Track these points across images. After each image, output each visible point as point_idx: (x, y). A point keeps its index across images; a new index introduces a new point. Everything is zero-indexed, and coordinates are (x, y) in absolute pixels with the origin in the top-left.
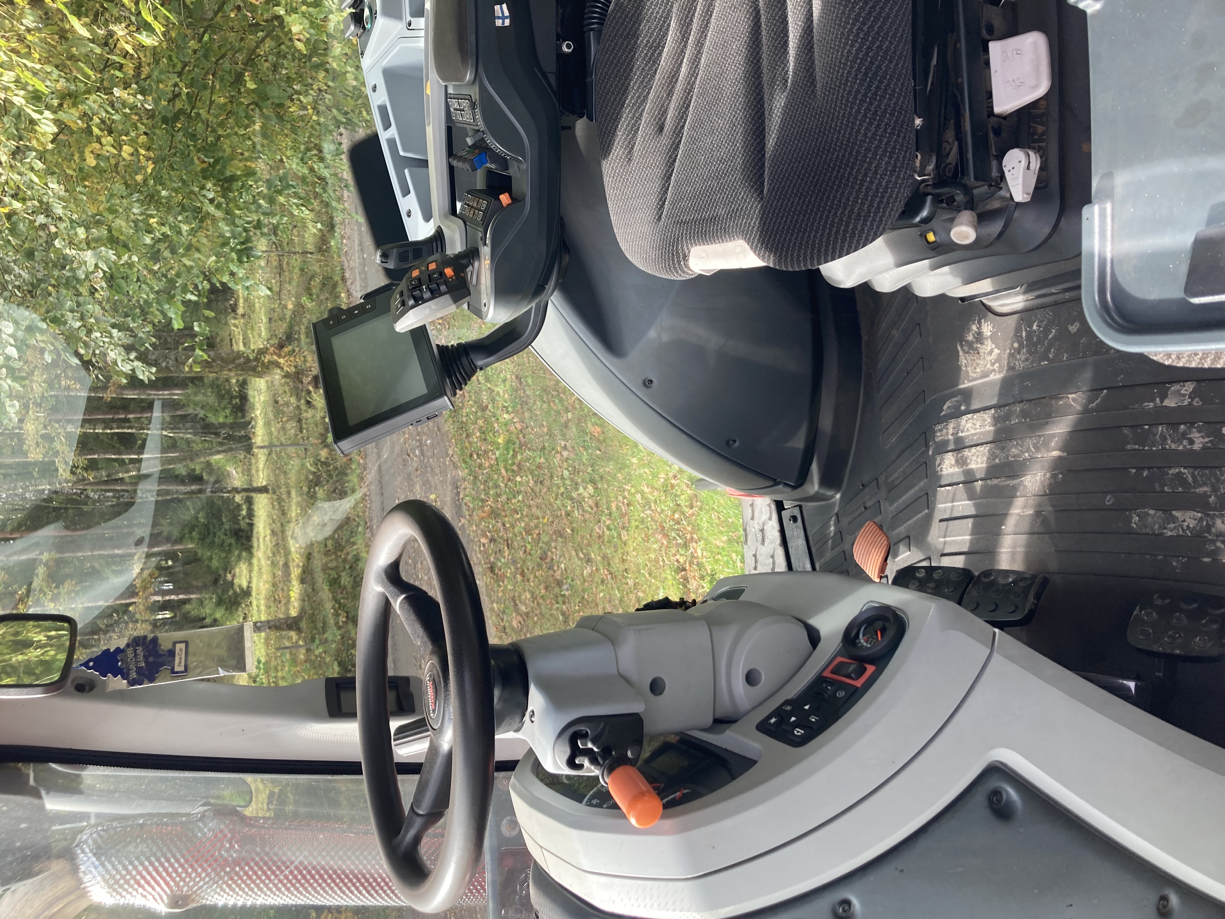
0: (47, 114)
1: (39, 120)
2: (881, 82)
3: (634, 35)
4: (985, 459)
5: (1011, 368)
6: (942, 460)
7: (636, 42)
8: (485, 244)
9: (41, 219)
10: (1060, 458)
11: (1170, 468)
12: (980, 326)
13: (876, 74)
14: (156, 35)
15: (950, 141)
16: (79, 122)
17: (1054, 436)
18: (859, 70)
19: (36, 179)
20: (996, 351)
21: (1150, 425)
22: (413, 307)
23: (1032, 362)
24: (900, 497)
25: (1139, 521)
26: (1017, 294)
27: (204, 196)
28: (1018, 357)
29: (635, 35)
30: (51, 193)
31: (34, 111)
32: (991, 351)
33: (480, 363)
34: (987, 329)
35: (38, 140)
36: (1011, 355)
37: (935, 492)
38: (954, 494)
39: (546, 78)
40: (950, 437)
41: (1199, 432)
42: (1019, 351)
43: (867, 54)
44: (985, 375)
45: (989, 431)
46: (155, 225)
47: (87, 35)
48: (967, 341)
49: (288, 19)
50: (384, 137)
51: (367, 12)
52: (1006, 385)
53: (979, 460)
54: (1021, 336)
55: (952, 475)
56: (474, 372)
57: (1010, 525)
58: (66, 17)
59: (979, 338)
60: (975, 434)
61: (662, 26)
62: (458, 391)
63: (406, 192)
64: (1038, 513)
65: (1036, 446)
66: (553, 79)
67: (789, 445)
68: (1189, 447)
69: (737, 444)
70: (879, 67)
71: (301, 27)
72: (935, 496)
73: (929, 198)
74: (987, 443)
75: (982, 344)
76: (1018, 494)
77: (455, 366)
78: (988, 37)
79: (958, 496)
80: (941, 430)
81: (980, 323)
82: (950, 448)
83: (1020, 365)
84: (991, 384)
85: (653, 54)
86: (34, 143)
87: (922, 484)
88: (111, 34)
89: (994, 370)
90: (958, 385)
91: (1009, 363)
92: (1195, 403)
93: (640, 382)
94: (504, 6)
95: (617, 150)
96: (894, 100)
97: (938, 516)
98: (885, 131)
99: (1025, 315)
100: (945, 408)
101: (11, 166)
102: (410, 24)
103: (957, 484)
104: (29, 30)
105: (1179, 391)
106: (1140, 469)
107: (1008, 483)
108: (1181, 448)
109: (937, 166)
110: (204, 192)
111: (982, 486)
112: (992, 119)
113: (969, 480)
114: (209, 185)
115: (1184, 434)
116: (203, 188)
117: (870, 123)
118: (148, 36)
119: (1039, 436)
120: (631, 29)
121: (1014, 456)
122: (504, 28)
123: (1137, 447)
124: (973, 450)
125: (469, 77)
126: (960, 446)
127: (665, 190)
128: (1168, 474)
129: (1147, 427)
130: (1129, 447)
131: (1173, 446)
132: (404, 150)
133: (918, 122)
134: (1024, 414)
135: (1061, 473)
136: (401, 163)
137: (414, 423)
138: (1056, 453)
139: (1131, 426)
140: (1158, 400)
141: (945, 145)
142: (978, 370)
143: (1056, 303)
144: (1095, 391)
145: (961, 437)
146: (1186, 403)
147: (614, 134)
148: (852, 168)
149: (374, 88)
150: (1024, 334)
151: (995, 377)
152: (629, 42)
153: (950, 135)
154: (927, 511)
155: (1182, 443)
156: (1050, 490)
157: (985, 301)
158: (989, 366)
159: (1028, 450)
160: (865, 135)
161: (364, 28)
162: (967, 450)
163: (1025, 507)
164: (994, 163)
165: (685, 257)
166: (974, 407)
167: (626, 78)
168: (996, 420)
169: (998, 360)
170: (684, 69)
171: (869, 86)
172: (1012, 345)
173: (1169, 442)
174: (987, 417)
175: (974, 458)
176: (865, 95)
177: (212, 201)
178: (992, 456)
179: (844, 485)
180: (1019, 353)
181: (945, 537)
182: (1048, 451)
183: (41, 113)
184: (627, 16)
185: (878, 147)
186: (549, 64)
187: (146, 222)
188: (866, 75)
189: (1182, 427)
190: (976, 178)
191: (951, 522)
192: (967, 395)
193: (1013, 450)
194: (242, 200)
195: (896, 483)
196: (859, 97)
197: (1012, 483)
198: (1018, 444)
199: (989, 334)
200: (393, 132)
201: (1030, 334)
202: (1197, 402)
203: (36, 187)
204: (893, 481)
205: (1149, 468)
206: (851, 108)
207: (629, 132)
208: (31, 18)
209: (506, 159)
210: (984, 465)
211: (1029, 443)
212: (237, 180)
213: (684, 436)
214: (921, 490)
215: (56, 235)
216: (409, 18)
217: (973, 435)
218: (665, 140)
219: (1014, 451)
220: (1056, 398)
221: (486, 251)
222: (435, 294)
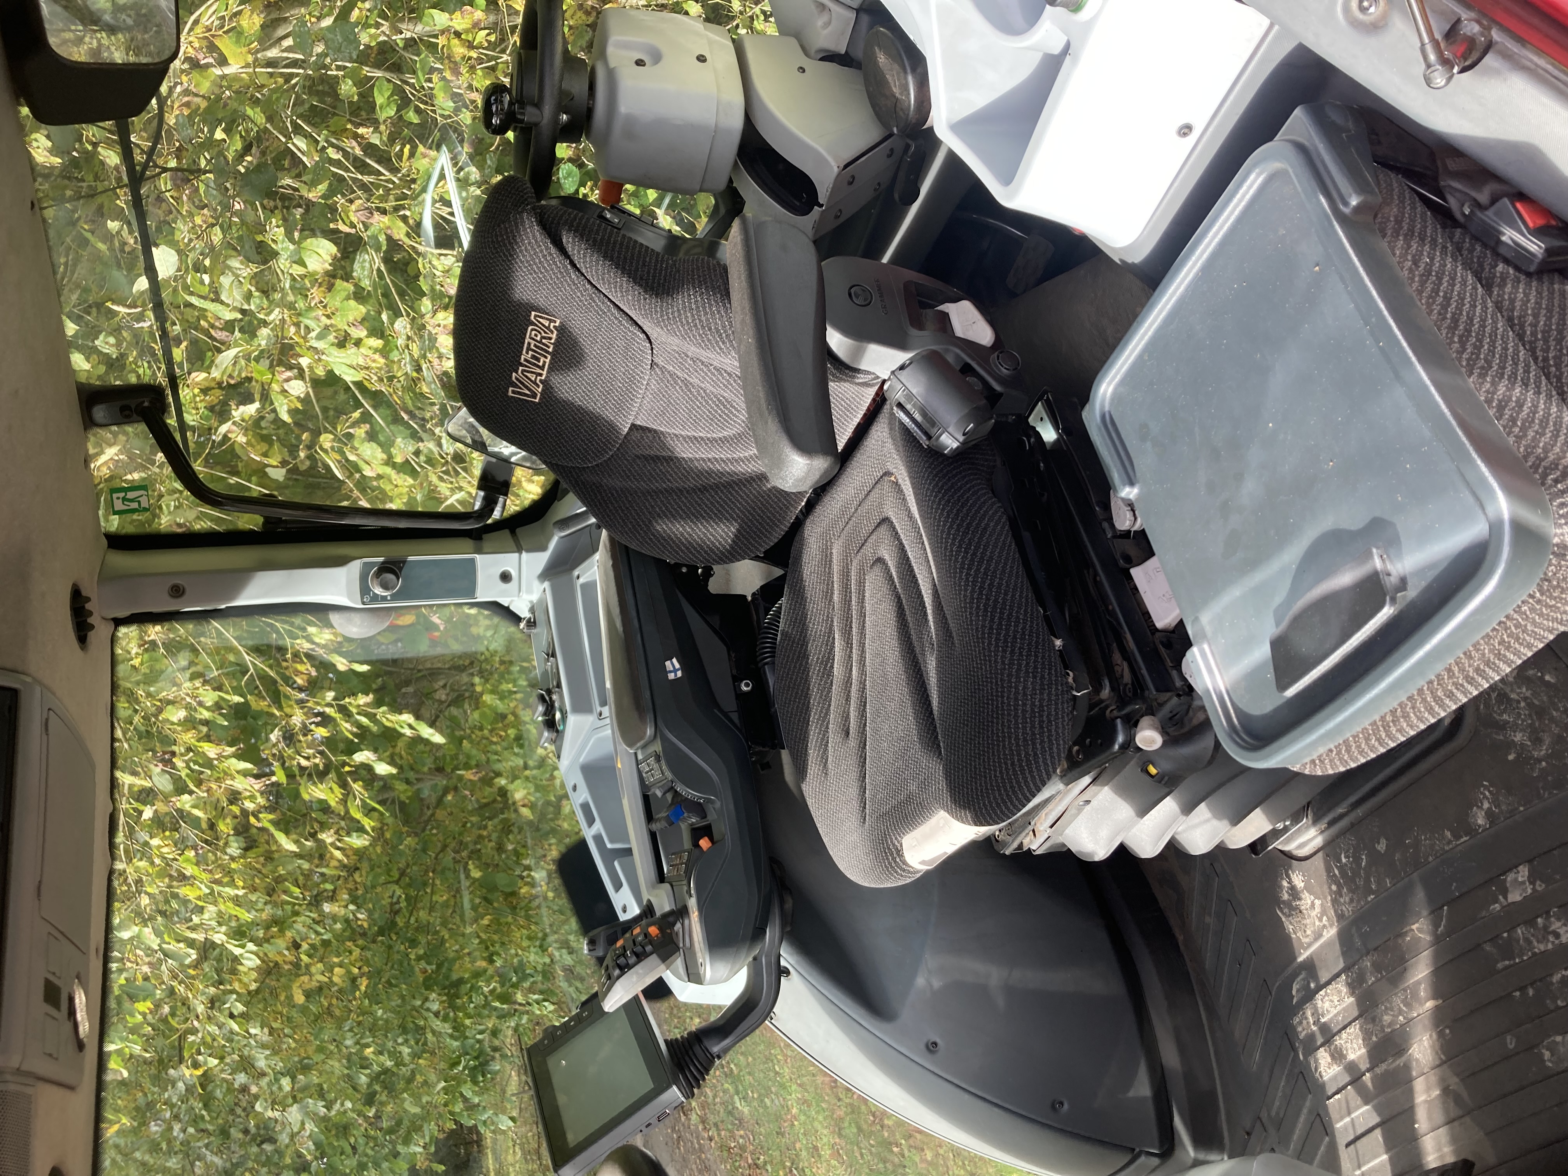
0: (251, 946)
1: (241, 955)
2: (1002, 613)
3: (804, 657)
4: (1361, 1041)
5: (1340, 917)
6: (1316, 1061)
7: (807, 663)
8: (691, 896)
9: (241, 1078)
10: (1437, 1007)
11: (1551, 975)
12: (1290, 879)
13: (995, 607)
14: (367, 833)
15: (1119, 662)
16: (286, 952)
17: (1418, 983)
18: (978, 607)
19: (235, 1027)
20: (1318, 902)
21: (1508, 931)
22: (619, 977)
23: (1358, 901)
24: (1292, 1132)
25: (1552, 1055)
26: (1307, 828)
27: (428, 1010)
28: (1342, 900)
29: (806, 656)
30: (253, 1042)
31: (236, 946)
32: (1313, 905)
33: (715, 1049)
34: (1298, 880)
35: (240, 981)
36: (1334, 902)
37: (1326, 1108)
38: (1347, 1102)
39: (731, 721)
40: (1314, 1028)
41: (1559, 919)
42: (1339, 893)
43: (981, 593)
44: (1318, 935)
45: (1351, 1004)
46: (372, 1056)
47: (293, 848)
48: (1284, 902)
49: (511, 787)
50: (588, 834)
51: (558, 716)
52: (1345, 938)
53: (1355, 1046)
54: (1335, 875)
55: (1334, 1078)
56: (711, 1062)
57: (1423, 1121)
58: (272, 835)
59: (1294, 893)
60: (1338, 1014)
61: (828, 641)
62: (695, 1090)
63: (618, 886)
64: (1446, 1091)
65: (1408, 1005)
66: (735, 717)
67: (1131, 1094)
68: (1557, 942)
69: (1066, 1106)
70: (996, 601)
71: (525, 791)
72: (1327, 1114)
73: (1119, 721)
74: (1354, 1021)
75: (1300, 899)
76: (1414, 1074)
77: (687, 1058)
78: (1127, 566)
79: (1352, 1105)
80: (1301, 1023)
81: (1288, 876)
82: (1319, 1043)
83: (1348, 910)
84: (1328, 944)
85: (825, 669)
86: (237, 986)
87: (1308, 1104)
88: (321, 844)
89: (1324, 926)
90: (1295, 958)
91: (1336, 911)
92: (1539, 888)
93: (922, 1047)
94: (674, 660)
95: (813, 768)
96: (1021, 626)
97: (1341, 1141)
98: (1021, 654)
99: (1329, 849)
100: (1294, 992)
101: (209, 1018)
102: (601, 714)
103: (1344, 1087)
104: (233, 859)
105: (1516, 880)
106: (1523, 989)
107: (1397, 1062)
108: (1550, 946)
109: (1113, 689)
110: (427, 1005)
111: (1372, 1079)
112: (1158, 634)
113: (1355, 1075)
114: (433, 996)
115: (1546, 928)
116: (426, 999)
117: (1004, 651)
118: (358, 837)
119: (1405, 990)
120: (800, 653)
121: (1390, 1025)
122: (676, 680)
123: (1507, 963)
124: (1344, 1035)
125: (649, 732)
126: (1328, 1034)
127: (863, 790)
128: (1552, 983)
129: (1505, 935)
130: (1500, 966)
131: (1542, 947)
132: (611, 842)
133: (1058, 643)
134: (1377, 967)
135: (1447, 1027)
136: (610, 856)
137: (643, 1128)
138: (1430, 1004)
139: (1491, 940)
140: (1501, 897)
141: (1117, 668)
142: (1309, 932)
143: (1352, 825)
144: (1435, 912)
145: (1325, 1024)
146: (1529, 891)
147: (806, 754)
148: (1003, 697)
149: (575, 788)
150: (1337, 872)
151: (1331, 933)
152: (801, 665)
153: (1117, 657)
154: (1327, 1139)
155: (1548, 941)
156: (1444, 1053)
157: (1280, 847)
158: (1317, 923)
159: (1401, 1012)
160: (1003, 663)
161: (557, 731)
162: (1337, 1037)
163: (1428, 1089)
164: (1174, 673)
165: (899, 852)
166: (1323, 980)
167: (806, 697)
168: (1353, 987)
169: (1324, 912)
170: (854, 672)
171: (992, 620)
172: (1330, 888)
173: (1535, 944)
174: (1341, 986)
175: (1349, 1045)
176: (991, 628)
177: (437, 1014)
178: (1367, 1035)
179: (1227, 1140)
180: (1341, 896)
181: (1359, 1167)
182: (1422, 1004)
183: (243, 946)
184: (793, 642)
185: (1019, 670)
186: (729, 704)
187: (359, 1054)
188: (986, 610)
189: (1539, 920)
190: (1157, 690)
191: (1359, 1143)
192: (1310, 967)
193: (1385, 1018)
194: (472, 1005)
195: (1281, 1115)
196: (986, 631)
197: (1400, 1062)
198: (1386, 1008)
199: (1302, 885)
200: (598, 826)
201: (1341, 868)
202: (1540, 886)
203: (236, 1038)
204: (1278, 1113)
205: (1532, 984)
206: (983, 643)
207: (820, 747)
208: (236, 845)
209: (700, 804)
210: (1364, 1050)
211: (1397, 1001)
212: (466, 983)
213: (996, 1110)
214: (1310, 1112)
215: (256, 1097)
216: (599, 709)
217: (1335, 1016)
218: (853, 742)
219: (1387, 1018)
220: (1402, 935)
221: (692, 903)
222: (640, 957)
